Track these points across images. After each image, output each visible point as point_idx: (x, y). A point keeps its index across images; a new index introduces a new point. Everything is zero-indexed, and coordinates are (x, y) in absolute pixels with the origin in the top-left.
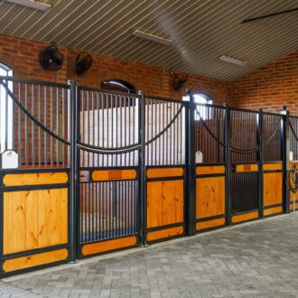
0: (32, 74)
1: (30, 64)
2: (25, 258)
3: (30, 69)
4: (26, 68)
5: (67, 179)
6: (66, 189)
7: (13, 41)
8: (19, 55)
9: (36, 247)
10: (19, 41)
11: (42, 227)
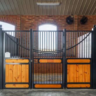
0: (64, 26)
1: (63, 23)
2: (13, 85)
3: (63, 25)
4: (62, 25)
5: (28, 61)
6: (28, 65)
7: (57, 17)
8: (60, 21)
9: (16, 82)
10: (59, 16)
11: (19, 76)
